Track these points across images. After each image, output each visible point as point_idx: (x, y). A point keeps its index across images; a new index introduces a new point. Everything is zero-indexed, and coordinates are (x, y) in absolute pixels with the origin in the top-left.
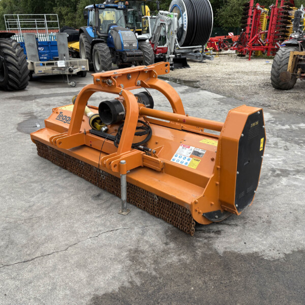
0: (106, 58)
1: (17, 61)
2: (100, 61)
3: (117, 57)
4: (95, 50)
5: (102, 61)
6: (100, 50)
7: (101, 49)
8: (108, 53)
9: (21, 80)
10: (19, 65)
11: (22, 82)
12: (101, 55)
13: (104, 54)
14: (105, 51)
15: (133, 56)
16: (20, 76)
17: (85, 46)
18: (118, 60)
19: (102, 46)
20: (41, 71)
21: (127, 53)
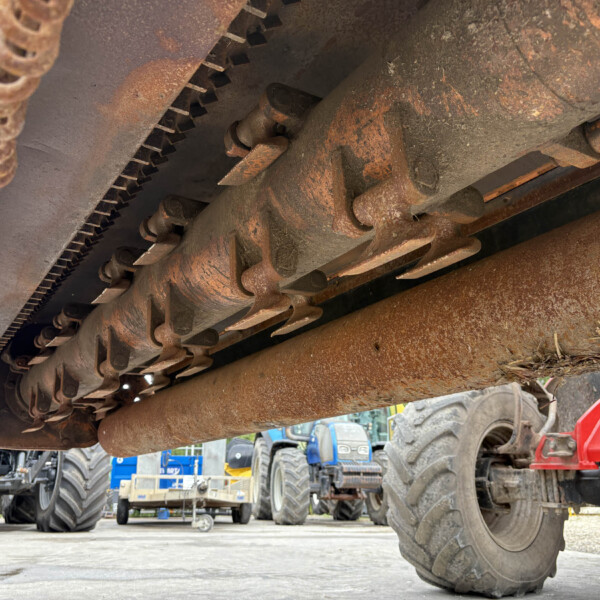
0: (297, 480)
1: (88, 460)
2: (284, 484)
3: (323, 481)
4: (277, 464)
5: (288, 485)
6: (285, 462)
7: (288, 459)
8: (303, 469)
9: (85, 504)
10: (90, 470)
11: (85, 511)
12: (287, 473)
13: (293, 470)
14: (297, 464)
15: (358, 474)
16: (84, 494)
17: (260, 463)
18: (325, 486)
19: (290, 453)
20: (144, 497)
21: (344, 466)
